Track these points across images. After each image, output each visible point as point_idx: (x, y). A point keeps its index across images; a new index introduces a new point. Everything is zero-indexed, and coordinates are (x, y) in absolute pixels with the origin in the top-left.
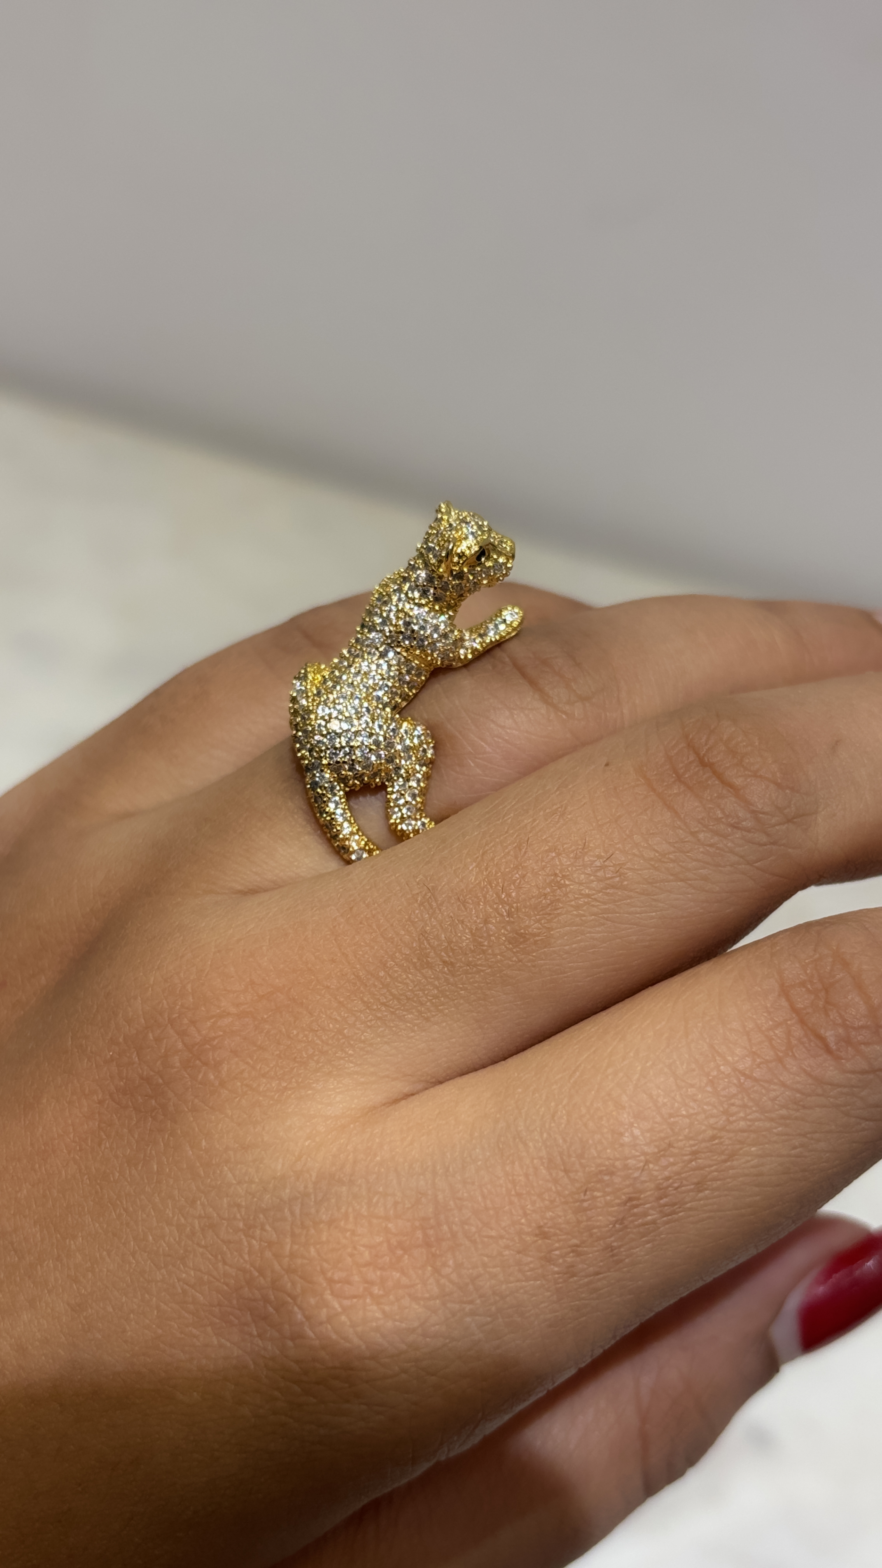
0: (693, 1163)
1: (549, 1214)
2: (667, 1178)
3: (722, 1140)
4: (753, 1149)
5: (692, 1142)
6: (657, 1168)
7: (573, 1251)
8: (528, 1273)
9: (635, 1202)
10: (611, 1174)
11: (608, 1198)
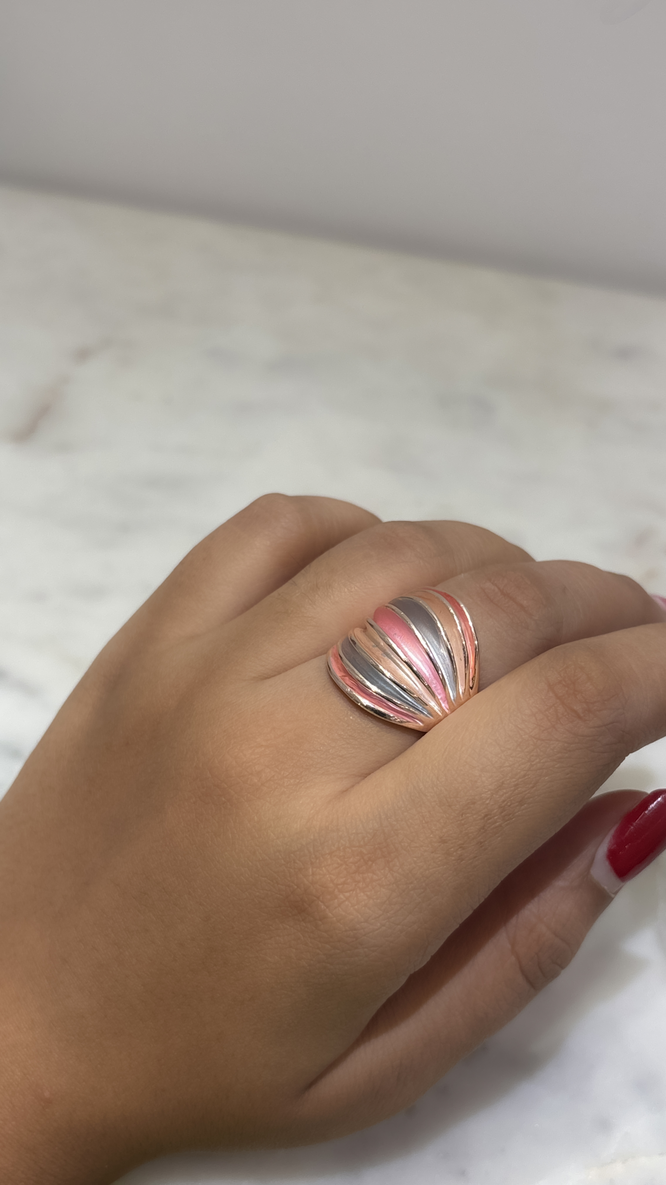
0: (517, 791)
1: (444, 830)
2: (504, 801)
3: (529, 776)
4: (547, 778)
5: (514, 780)
6: (497, 796)
7: (460, 847)
8: (439, 863)
9: (489, 816)
10: (474, 803)
11: (475, 816)
